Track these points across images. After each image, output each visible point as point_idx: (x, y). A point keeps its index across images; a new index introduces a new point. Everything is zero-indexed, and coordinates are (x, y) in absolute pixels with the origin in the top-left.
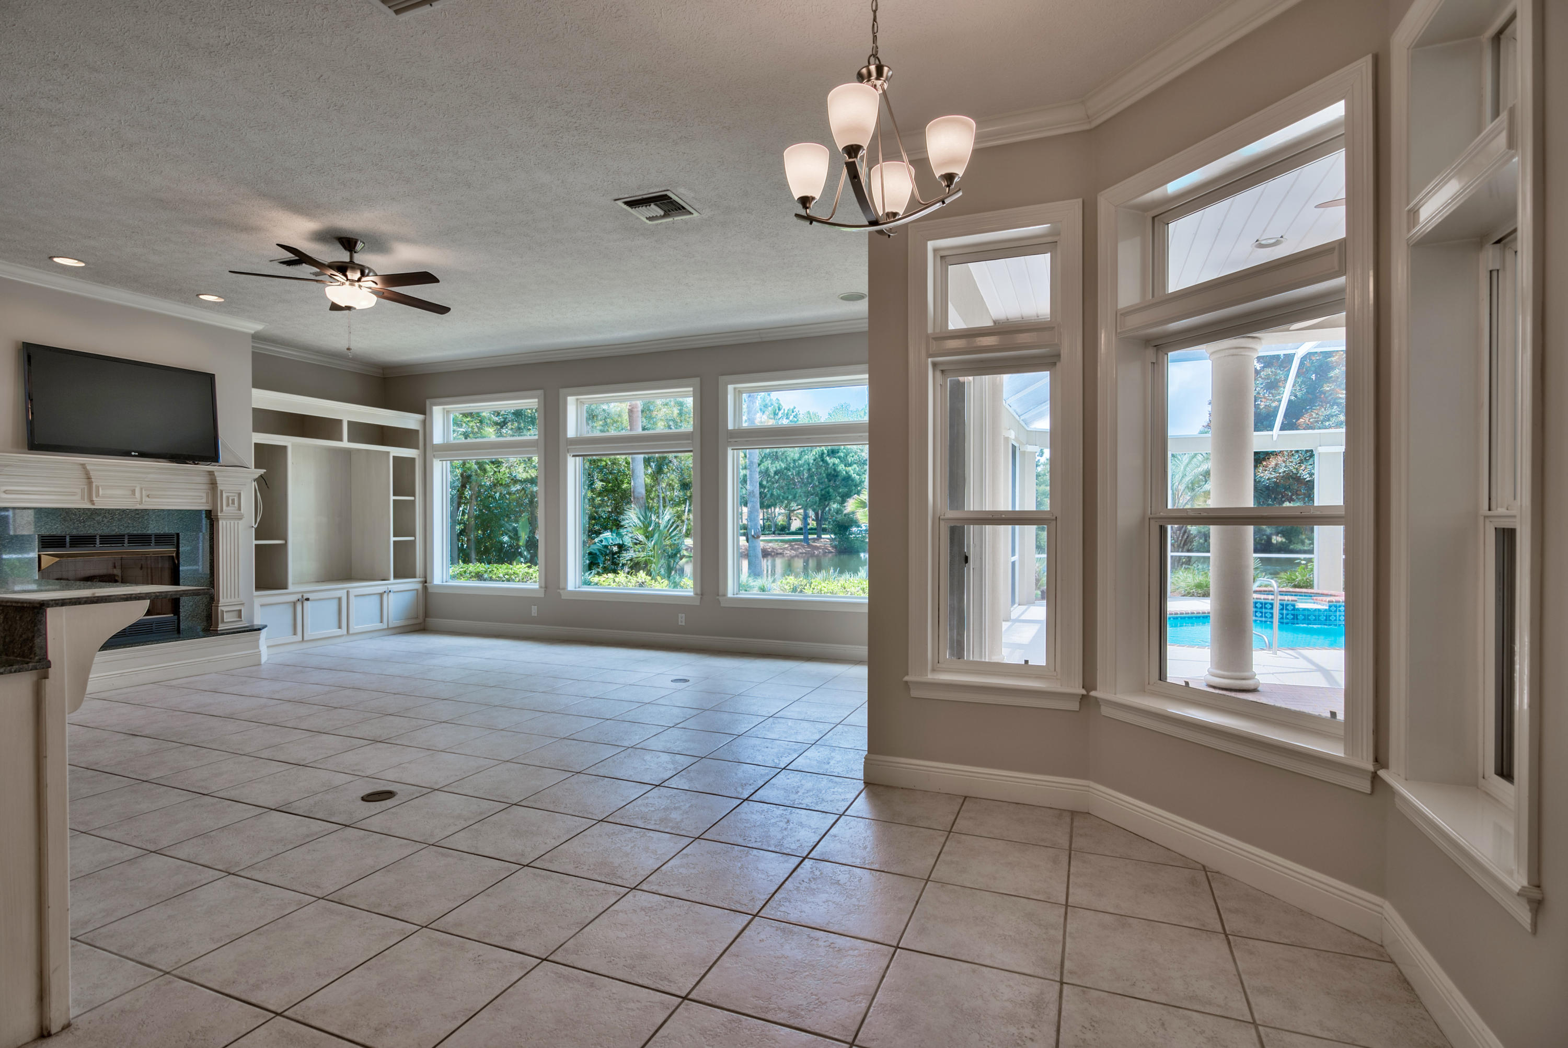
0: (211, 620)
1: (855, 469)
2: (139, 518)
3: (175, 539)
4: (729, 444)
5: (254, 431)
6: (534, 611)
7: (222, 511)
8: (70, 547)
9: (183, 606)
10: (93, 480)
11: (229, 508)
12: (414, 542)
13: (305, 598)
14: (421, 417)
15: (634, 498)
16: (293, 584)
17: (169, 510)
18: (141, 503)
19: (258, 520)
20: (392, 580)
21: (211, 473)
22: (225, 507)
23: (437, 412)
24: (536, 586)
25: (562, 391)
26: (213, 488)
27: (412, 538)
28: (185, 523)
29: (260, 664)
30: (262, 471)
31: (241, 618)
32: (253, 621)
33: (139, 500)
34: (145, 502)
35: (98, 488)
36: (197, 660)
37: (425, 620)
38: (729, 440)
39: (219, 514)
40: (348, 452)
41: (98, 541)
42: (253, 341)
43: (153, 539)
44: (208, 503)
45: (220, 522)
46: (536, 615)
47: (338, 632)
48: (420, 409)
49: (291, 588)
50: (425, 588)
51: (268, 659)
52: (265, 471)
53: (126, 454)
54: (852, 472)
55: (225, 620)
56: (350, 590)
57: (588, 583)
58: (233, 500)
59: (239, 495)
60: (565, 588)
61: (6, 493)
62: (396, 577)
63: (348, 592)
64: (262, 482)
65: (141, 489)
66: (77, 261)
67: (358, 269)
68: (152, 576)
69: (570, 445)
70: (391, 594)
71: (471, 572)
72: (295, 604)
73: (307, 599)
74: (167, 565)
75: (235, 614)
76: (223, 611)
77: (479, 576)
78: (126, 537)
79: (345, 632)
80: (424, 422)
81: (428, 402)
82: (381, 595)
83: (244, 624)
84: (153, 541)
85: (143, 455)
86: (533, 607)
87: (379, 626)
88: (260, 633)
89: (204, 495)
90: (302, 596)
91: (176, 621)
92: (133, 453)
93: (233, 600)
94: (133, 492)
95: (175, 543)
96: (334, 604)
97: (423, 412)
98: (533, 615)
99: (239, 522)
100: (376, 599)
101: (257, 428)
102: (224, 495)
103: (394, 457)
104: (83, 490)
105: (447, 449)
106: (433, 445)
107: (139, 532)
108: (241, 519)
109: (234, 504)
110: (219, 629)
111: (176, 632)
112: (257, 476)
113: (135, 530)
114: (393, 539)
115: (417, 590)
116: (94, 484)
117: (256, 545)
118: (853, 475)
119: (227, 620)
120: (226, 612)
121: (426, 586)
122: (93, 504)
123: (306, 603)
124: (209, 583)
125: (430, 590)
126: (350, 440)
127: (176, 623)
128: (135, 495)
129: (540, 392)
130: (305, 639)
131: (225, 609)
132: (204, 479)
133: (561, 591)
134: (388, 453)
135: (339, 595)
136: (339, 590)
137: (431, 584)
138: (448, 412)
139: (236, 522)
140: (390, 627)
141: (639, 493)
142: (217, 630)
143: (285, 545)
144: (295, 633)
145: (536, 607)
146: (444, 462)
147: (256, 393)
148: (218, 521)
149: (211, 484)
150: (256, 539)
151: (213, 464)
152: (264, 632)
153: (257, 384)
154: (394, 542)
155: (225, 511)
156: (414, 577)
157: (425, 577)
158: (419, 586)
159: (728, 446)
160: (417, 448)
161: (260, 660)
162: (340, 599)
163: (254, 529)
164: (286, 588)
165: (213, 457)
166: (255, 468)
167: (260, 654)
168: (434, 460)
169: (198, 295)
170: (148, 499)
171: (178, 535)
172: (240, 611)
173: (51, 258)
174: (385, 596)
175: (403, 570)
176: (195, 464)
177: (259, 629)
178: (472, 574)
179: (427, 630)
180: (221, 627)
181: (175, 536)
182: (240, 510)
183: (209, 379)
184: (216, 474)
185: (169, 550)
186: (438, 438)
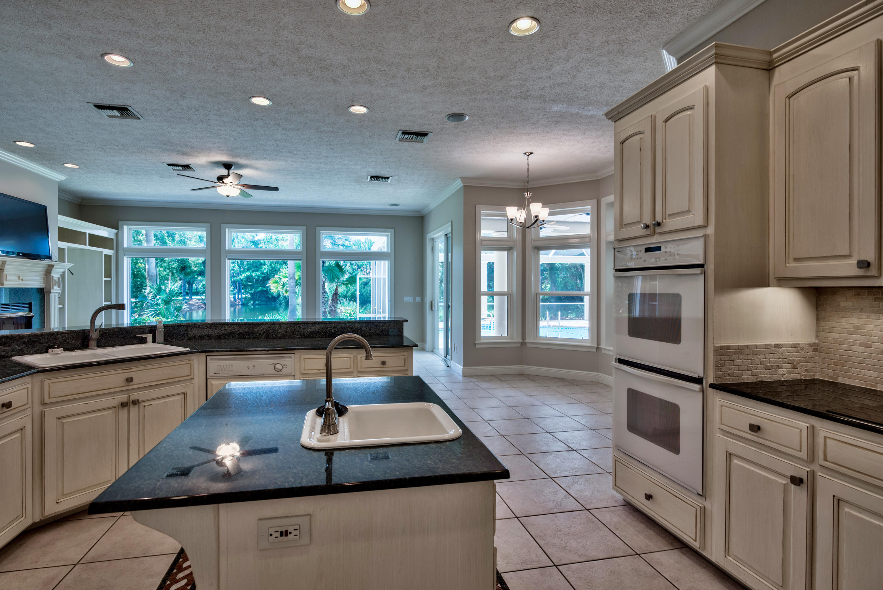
3: (30, 306)
5: (58, 240)
7: (53, 288)
10: (4, 270)
11: (55, 286)
14: (115, 231)
17: (28, 288)
18: (19, 284)
23: (125, 229)
25: (223, 225)
26: (46, 275)
27: (110, 303)
28: (34, 296)
30: (72, 265)
35: (6, 275)
38: (321, 256)
39: (51, 290)
40: (88, 252)
43: (21, 306)
44: (46, 284)
48: (115, 226)
58: (57, 282)
59: (59, 278)
66: (31, 145)
80: (117, 234)
81: (121, 223)
85: (23, 255)
89: (43, 279)
92: (20, 254)
94: (18, 277)
97: (117, 228)
101: (60, 238)
102: (54, 279)
103: (104, 255)
106: (122, 248)
113: (16, 301)
116: (4, 273)
122: (3, 285)
126: (89, 245)
129: (208, 225)
132: (44, 269)
134: (102, 252)
138: (130, 229)
146: (128, 259)
147: (60, 217)
148: (50, 294)
149: (46, 272)
151: (49, 260)
153: (60, 212)
160: (113, 249)
163: (58, 299)
165: (48, 256)
168: (123, 257)
169: (64, 164)
170: (22, 282)
176: (40, 260)
181: (32, 304)
183: (45, 210)
184: (49, 266)
186: (125, 244)
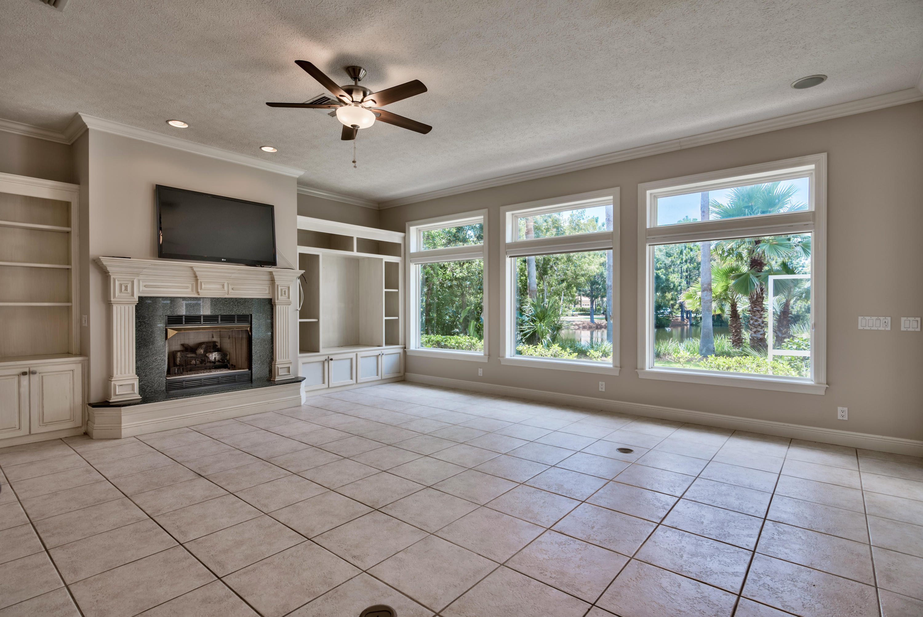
0: (272, 373)
1: (662, 271)
2: (227, 304)
3: (250, 318)
4: (647, 241)
5: (298, 245)
6: (480, 372)
7: (278, 299)
8: (185, 323)
9: (254, 364)
10: (198, 278)
11: (282, 297)
12: (398, 320)
13: (330, 358)
14: (402, 234)
15: (529, 291)
16: (323, 348)
17: (246, 299)
18: (228, 294)
19: (301, 305)
20: (384, 347)
21: (271, 273)
22: (279, 297)
23: (413, 230)
24: (482, 354)
25: (502, 208)
26: (273, 283)
27: (397, 318)
28: (255, 308)
29: (300, 406)
30: (303, 272)
31: (290, 373)
32: (297, 374)
33: (226, 292)
34: (231, 293)
35: (201, 283)
36: (261, 402)
37: (404, 374)
38: (648, 237)
39: (276, 301)
40: (357, 260)
41: (202, 319)
42: (298, 186)
43: (236, 318)
44: (270, 294)
45: (277, 307)
46: (482, 375)
47: (351, 382)
48: (402, 229)
49: (322, 351)
50: (405, 352)
51: (307, 401)
52: (304, 271)
53: (218, 260)
54: (661, 274)
55: (280, 374)
56: (358, 353)
57: (520, 353)
58: (285, 292)
59: (289, 287)
60: (503, 357)
61: (146, 287)
62: (387, 343)
63: (357, 355)
64: (303, 278)
65: (228, 284)
66: (183, 123)
67: (361, 90)
68: (235, 343)
69: (508, 249)
70: (383, 356)
71: (433, 341)
72: (323, 362)
73: (331, 359)
74: (245, 336)
75: (286, 369)
76: (278, 368)
77: (438, 344)
78: (220, 317)
79: (355, 382)
80: (404, 238)
81: (407, 224)
82: (377, 356)
83: (292, 377)
84: (236, 320)
85: (229, 261)
86: (479, 369)
87: (376, 378)
88: (301, 384)
89: (267, 288)
90: (328, 357)
91: (250, 374)
92: (223, 260)
93: (285, 360)
94: (223, 285)
95: (250, 321)
96: (349, 361)
97: (404, 232)
98: (479, 375)
99: (289, 306)
100: (374, 359)
101: (301, 242)
102: (279, 288)
103: (385, 262)
104: (192, 284)
105: (419, 255)
106: (410, 253)
107: (227, 313)
108: (290, 305)
109: (285, 294)
110: (276, 380)
111: (250, 381)
112: (299, 275)
113: (225, 312)
114: (385, 318)
115: (400, 353)
116: (199, 281)
117: (300, 322)
118: (661, 276)
119: (281, 374)
120: (280, 368)
121: (405, 351)
122: (199, 294)
123: (330, 362)
124: (270, 348)
125: (408, 354)
126: (358, 251)
127: (250, 375)
128: (224, 288)
129: (485, 211)
130: (330, 386)
131: (280, 366)
132: (267, 277)
133: (501, 359)
134: (382, 259)
135: (351, 357)
136: (351, 352)
137: (409, 350)
138: (420, 230)
139: (287, 307)
140: (383, 378)
141: (533, 288)
142: (275, 381)
143: (318, 323)
144: (324, 383)
145: (482, 369)
146: (417, 265)
147: (300, 219)
148: (276, 306)
149: (272, 281)
150: (300, 318)
151: (273, 267)
152: (303, 383)
153: (300, 213)
154: (386, 320)
155: (280, 299)
156: (398, 344)
157: (405, 344)
158: (401, 351)
159: (646, 243)
160: (400, 255)
161: (301, 403)
162: (351, 359)
163: (298, 312)
164: (318, 351)
165: (272, 262)
166: (299, 269)
167: (301, 398)
168: (411, 264)
169: (261, 147)
170: (233, 291)
171: (251, 315)
172: (289, 368)
173: (167, 121)
174: (380, 357)
175: (391, 340)
176: (262, 267)
177: (300, 381)
178: (434, 342)
179: (406, 381)
180: (277, 379)
181: (250, 316)
182: (289, 299)
183: (270, 209)
184: (274, 273)
185: (246, 325)
186: (413, 249)
